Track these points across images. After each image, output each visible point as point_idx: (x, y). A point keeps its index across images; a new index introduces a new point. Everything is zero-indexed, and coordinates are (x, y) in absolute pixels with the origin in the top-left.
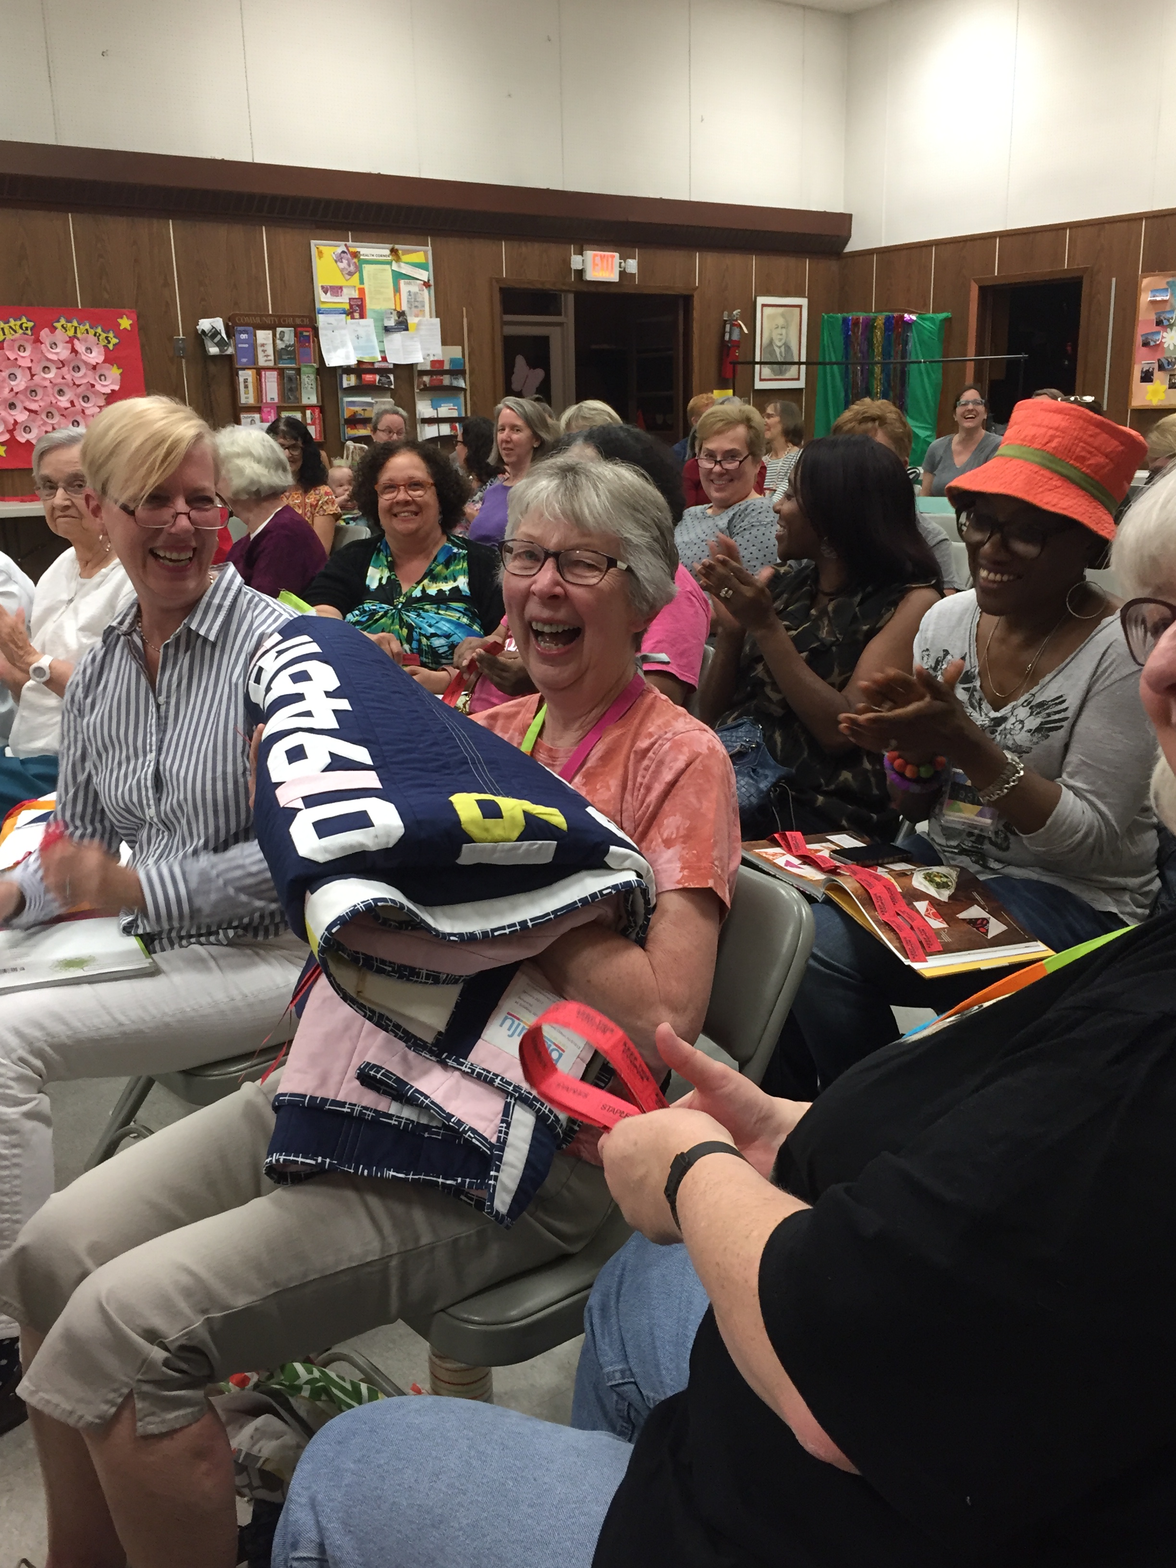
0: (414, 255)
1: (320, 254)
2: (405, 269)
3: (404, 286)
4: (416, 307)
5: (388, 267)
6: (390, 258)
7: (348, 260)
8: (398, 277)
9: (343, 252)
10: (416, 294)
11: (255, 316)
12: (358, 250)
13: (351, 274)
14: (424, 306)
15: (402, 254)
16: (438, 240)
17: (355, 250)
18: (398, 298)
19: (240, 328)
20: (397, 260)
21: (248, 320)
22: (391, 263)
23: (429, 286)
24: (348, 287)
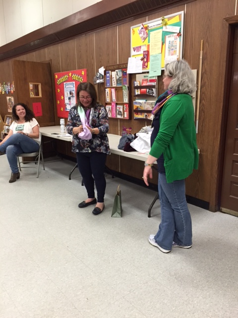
0: (174, 18)
1: (134, 32)
2: (169, 29)
3: (167, 39)
4: (172, 49)
5: (161, 31)
6: (162, 24)
7: (144, 32)
8: (165, 34)
9: (142, 28)
10: (173, 42)
11: (112, 66)
12: (148, 25)
13: (145, 39)
14: (176, 48)
15: (168, 20)
16: (190, 4)
17: (146, 25)
18: (164, 46)
19: (107, 72)
20: (166, 24)
21: (110, 68)
22: (162, 28)
23: (181, 35)
24: (143, 46)
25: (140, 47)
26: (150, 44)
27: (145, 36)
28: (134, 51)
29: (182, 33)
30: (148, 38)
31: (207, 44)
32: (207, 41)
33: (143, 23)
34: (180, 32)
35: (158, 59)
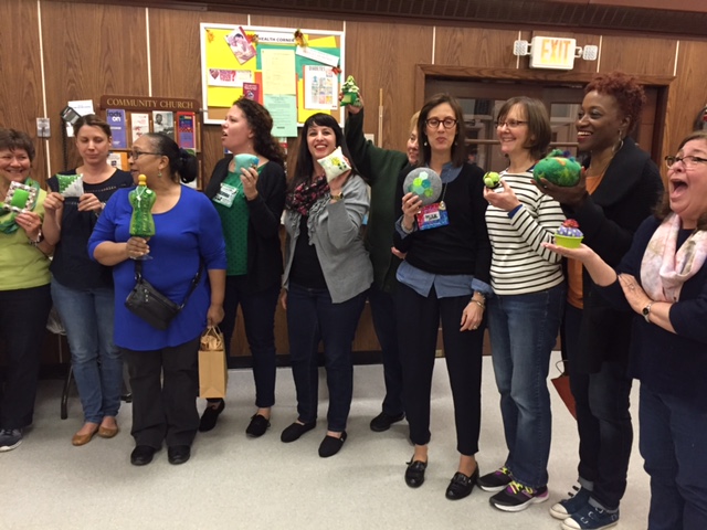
0: (323, 39)
1: (211, 37)
2: (311, 54)
3: (310, 73)
4: (322, 93)
5: (291, 52)
6: (294, 42)
8: (302, 62)
9: (238, 35)
10: (321, 80)
11: (130, 98)
12: (256, 33)
13: (246, 58)
14: (331, 93)
15: (309, 39)
16: (354, 24)
17: (253, 33)
18: (300, 83)
22: (294, 48)
23: (340, 72)
24: (242, 71)
25: (234, 72)
26: (263, 71)
27: (248, 52)
28: (215, 76)
29: (342, 68)
30: (255, 58)
31: (389, 97)
32: (389, 92)
33: (244, 27)
34: (338, 66)
35: (288, 106)
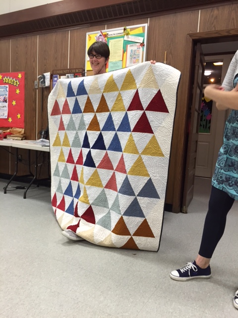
0: (137, 30)
1: (90, 38)
2: (131, 38)
3: (129, 48)
4: (134, 58)
5: (122, 39)
6: (124, 34)
8: (126, 43)
9: (100, 35)
10: (135, 51)
11: (61, 70)
14: (139, 57)
15: (131, 31)
16: (154, 18)
17: (106, 33)
18: (125, 54)
19: (54, 76)
20: (127, 34)
21: (58, 72)
22: (123, 37)
23: (144, 45)
29: (145, 43)
31: (170, 56)
33: (102, 31)
34: (143, 42)
